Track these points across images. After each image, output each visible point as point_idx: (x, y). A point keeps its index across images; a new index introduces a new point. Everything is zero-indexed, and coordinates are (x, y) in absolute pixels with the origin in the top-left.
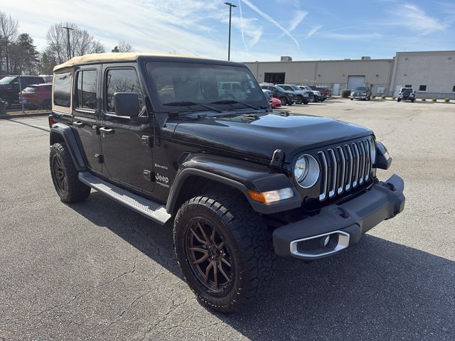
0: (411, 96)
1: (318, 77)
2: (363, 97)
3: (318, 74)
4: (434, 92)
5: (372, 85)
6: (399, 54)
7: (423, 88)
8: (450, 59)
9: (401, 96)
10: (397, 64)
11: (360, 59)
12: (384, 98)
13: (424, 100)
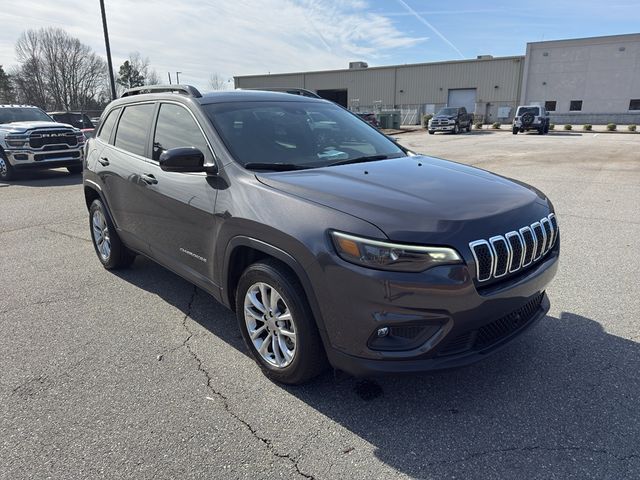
0: (537, 121)
1: (398, 94)
2: (449, 128)
3: (398, 90)
4: (596, 112)
5: (488, 105)
6: (531, 47)
7: (576, 105)
8: (622, 50)
9: (518, 124)
10: (530, 64)
11: (476, 58)
12: (497, 127)
13: (569, 128)
